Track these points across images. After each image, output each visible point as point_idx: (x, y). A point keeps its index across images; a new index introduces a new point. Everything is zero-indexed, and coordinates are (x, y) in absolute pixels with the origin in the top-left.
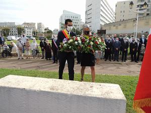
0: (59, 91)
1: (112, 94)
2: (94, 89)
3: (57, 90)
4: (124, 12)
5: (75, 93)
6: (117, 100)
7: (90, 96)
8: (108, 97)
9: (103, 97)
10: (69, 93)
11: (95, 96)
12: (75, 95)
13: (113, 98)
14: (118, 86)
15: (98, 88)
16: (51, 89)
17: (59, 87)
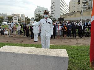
0: (33, 53)
1: (61, 54)
2: (52, 52)
4: (75, 7)
6: (64, 57)
7: (49, 55)
8: (59, 56)
9: (56, 56)
11: (52, 55)
12: (42, 55)
13: (62, 56)
15: (54, 52)
16: (29, 52)
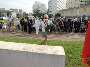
0: (28, 51)
3: (27, 50)
4: (72, 3)
5: (37, 52)
6: (60, 55)
7: (45, 53)
8: (55, 54)
9: (53, 54)
10: (33, 52)
11: (48, 53)
12: (37, 53)
14: (62, 48)
16: (23, 50)
17: (28, 48)
